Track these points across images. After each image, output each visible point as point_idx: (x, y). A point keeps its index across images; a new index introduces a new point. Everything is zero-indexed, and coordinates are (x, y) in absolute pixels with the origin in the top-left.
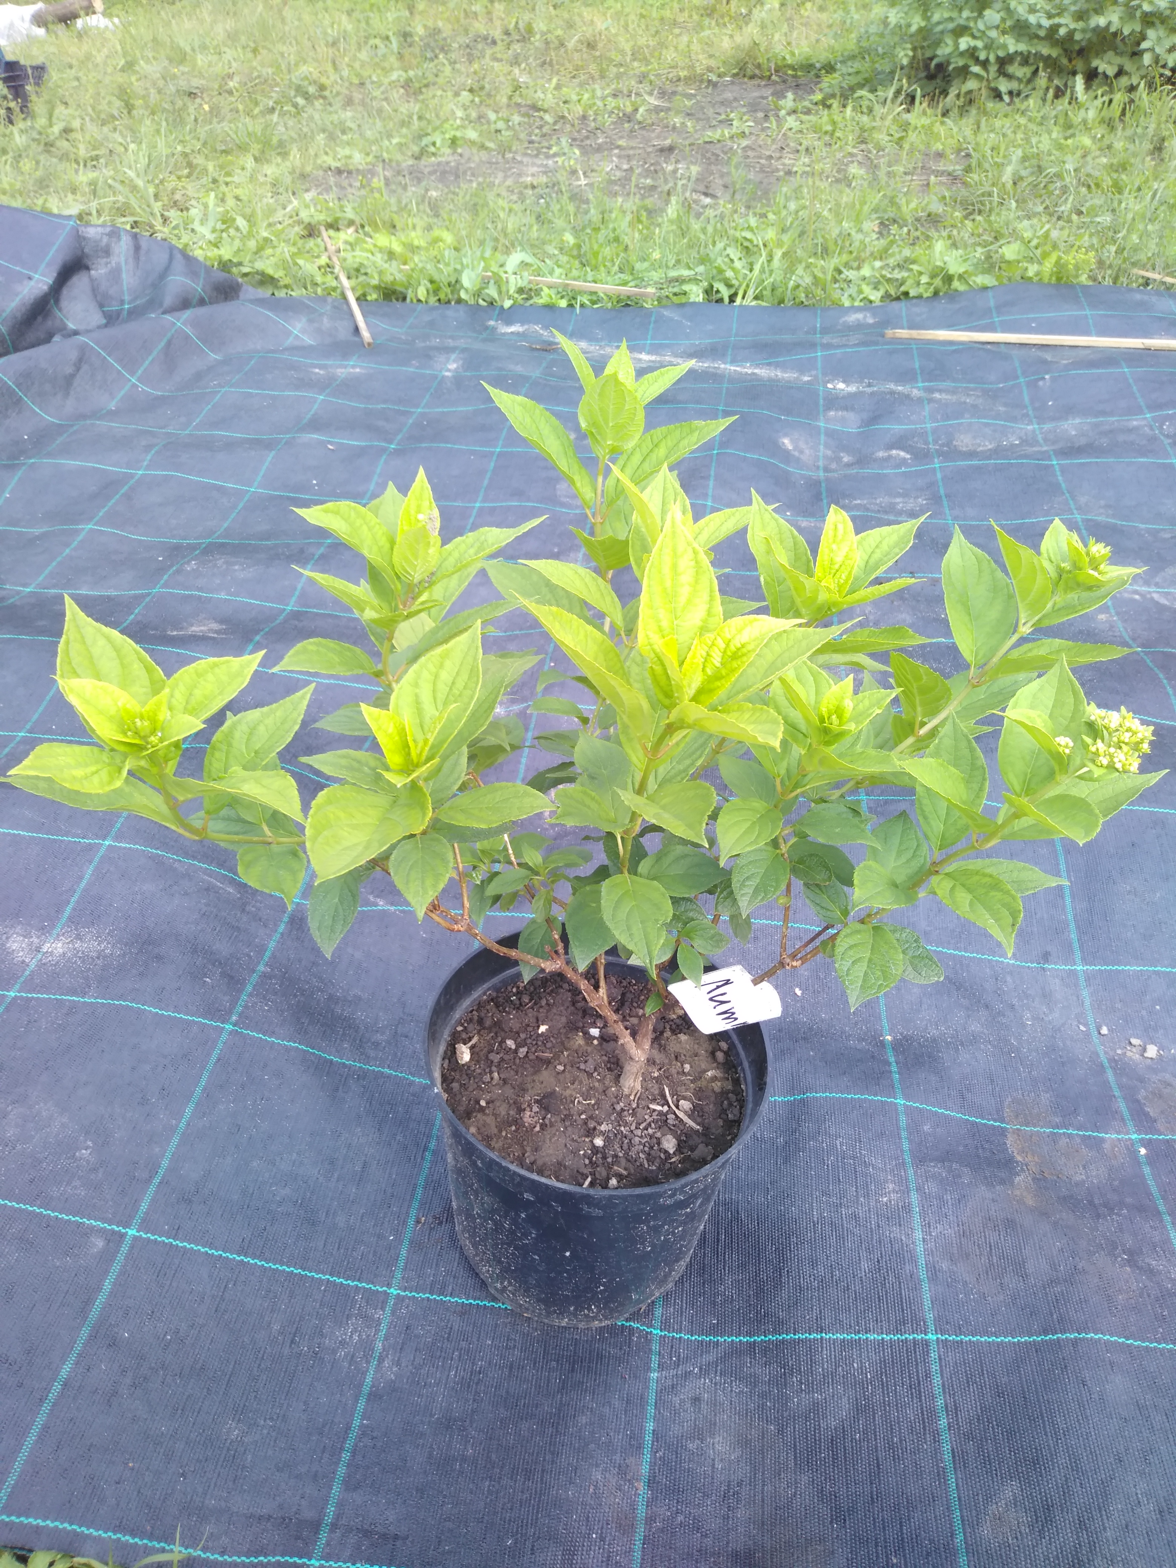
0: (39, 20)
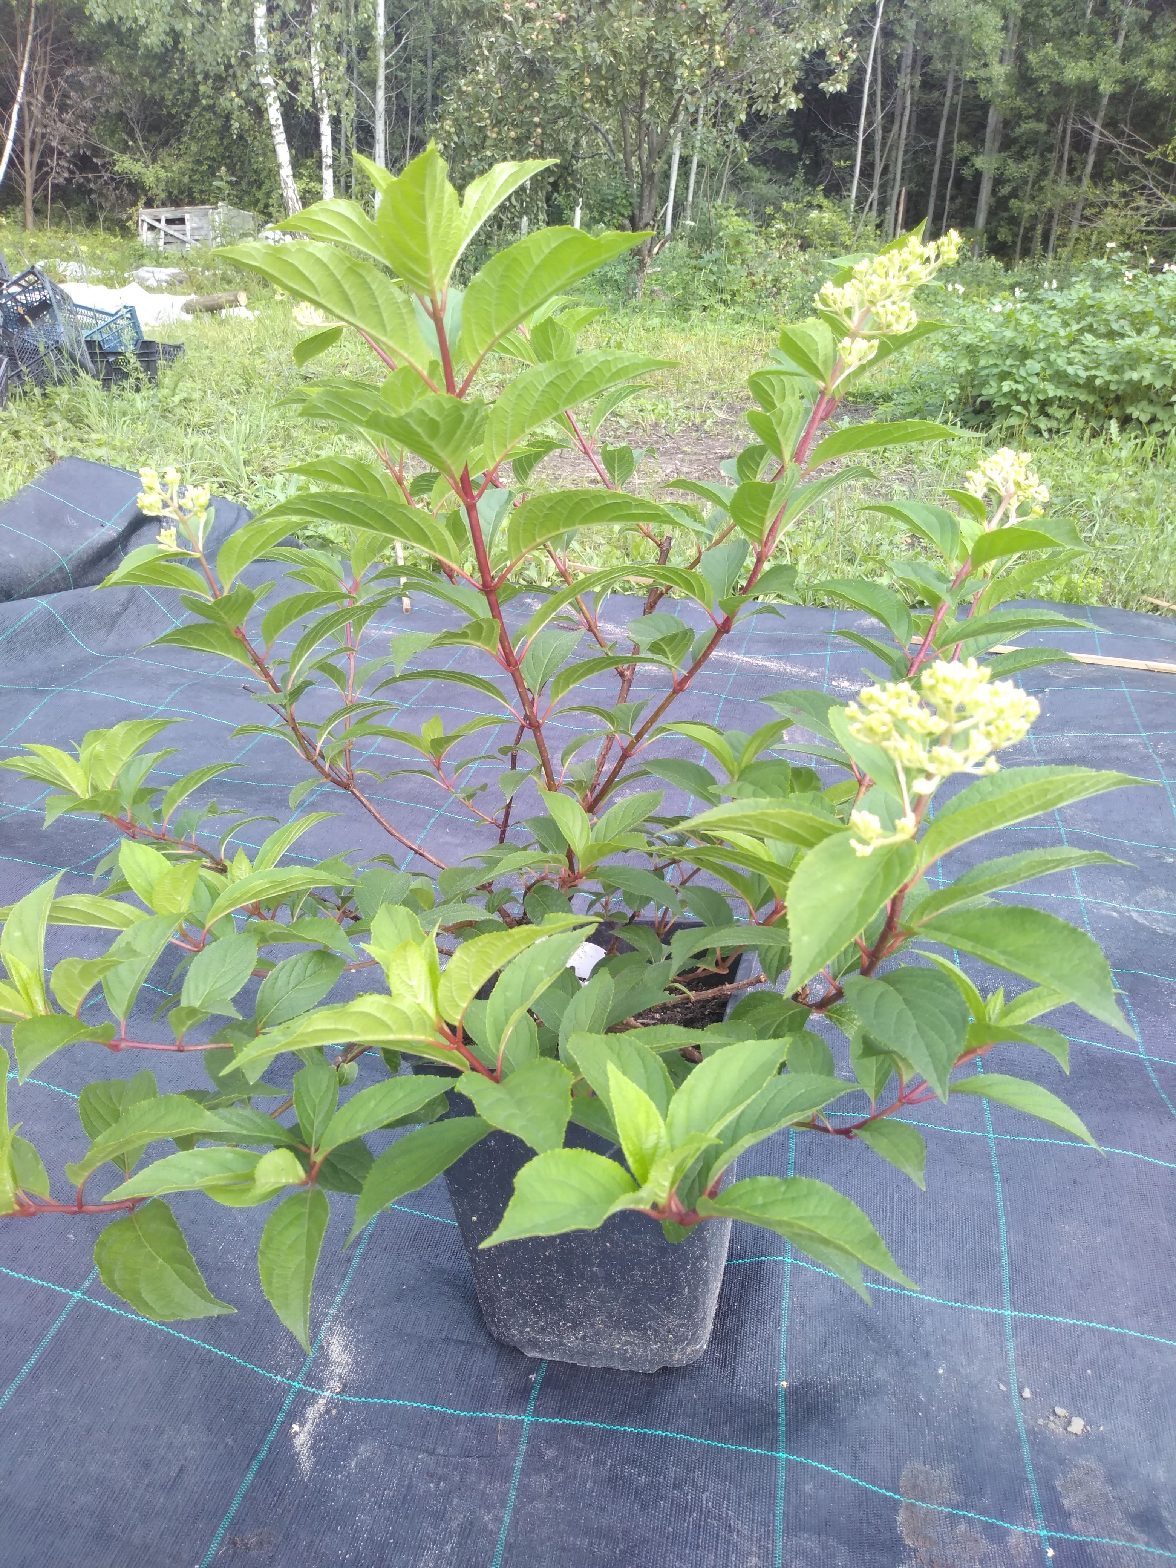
0: (188, 308)
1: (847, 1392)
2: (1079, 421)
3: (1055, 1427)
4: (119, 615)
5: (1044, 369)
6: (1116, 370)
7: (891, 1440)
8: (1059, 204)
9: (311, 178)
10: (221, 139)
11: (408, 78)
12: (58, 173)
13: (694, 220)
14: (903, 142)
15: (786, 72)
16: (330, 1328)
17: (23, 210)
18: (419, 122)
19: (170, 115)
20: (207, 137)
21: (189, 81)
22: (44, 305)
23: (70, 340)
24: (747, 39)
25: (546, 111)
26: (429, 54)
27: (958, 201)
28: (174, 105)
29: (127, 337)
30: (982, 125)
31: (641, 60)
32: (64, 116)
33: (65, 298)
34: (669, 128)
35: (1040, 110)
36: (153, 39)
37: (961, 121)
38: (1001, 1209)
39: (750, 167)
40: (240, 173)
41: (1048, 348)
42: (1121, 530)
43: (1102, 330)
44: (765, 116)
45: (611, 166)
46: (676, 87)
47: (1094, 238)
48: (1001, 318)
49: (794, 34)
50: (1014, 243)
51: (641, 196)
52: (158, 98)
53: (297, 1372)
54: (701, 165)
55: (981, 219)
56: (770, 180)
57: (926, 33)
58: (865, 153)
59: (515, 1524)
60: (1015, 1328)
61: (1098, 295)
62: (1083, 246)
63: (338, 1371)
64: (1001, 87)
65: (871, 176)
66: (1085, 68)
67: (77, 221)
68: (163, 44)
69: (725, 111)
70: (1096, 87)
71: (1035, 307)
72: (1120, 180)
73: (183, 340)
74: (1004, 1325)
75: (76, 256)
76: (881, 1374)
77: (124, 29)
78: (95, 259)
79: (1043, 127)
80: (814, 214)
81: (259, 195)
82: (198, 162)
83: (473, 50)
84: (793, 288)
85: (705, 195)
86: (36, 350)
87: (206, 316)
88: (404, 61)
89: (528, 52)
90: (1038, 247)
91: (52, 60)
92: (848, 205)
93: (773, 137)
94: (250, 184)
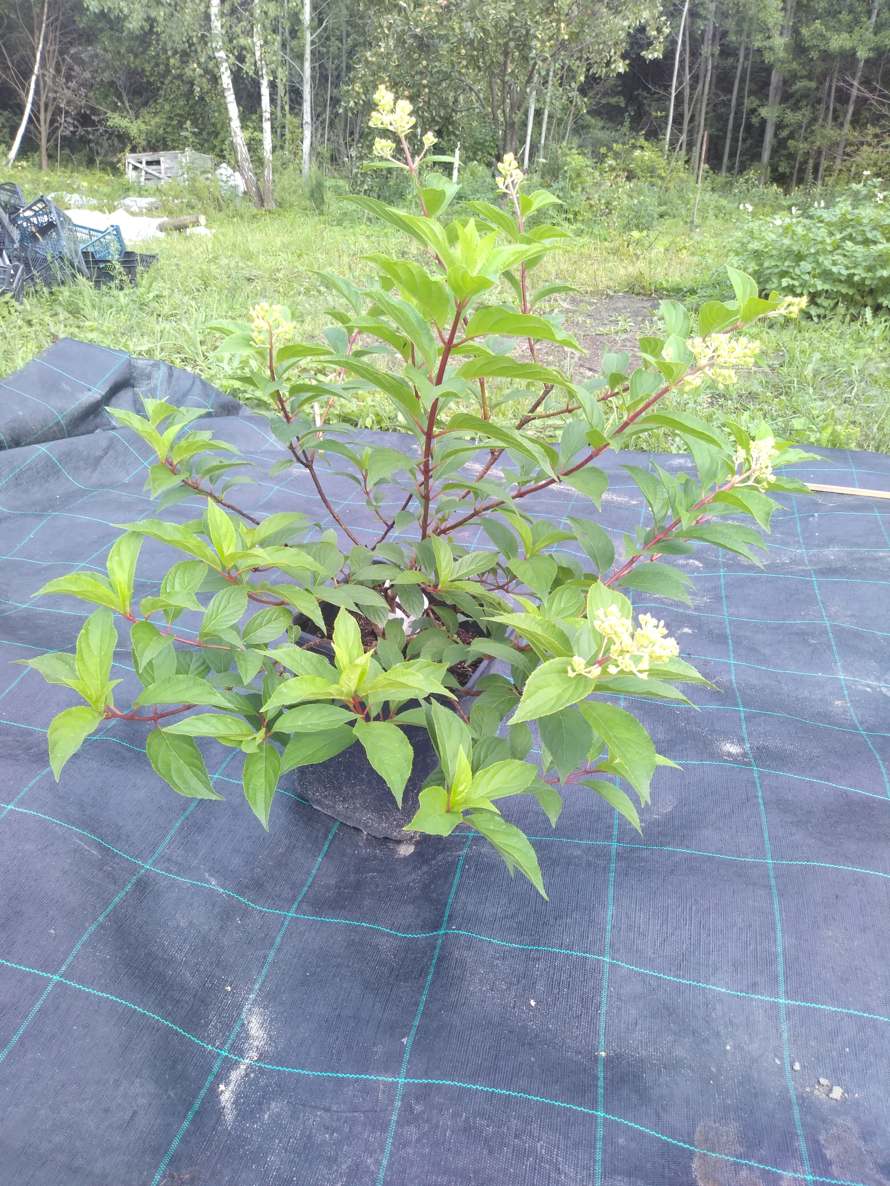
0: (162, 228)
1: (652, 1064)
2: (841, 309)
3: (819, 1093)
4: (101, 457)
5: (814, 269)
6: (870, 269)
7: (688, 1104)
8: (826, 143)
9: (255, 129)
10: (188, 101)
11: (328, 52)
12: (66, 128)
13: (546, 158)
14: (705, 97)
15: (616, 44)
16: (250, 1010)
17: (39, 156)
18: (336, 86)
19: (148, 82)
20: (176, 99)
21: (163, 57)
22: (51, 225)
23: (70, 251)
24: (586, 18)
25: (432, 75)
26: (344, 34)
27: (748, 142)
28: (152, 75)
29: (114, 249)
30: (767, 84)
31: (503, 35)
32: (70, 84)
33: (68, 220)
34: (526, 87)
35: (811, 72)
36: (134, 24)
37: (751, 81)
38: (778, 917)
39: (588, 117)
40: (202, 126)
41: (817, 253)
42: (874, 392)
43: (860, 238)
44: (600, 77)
45: (482, 117)
46: (531, 55)
47: (853, 169)
48: (781, 230)
49: (621, 15)
50: (792, 174)
51: (504, 140)
52: (140, 70)
53: (223, 1044)
54: (550, 117)
55: (766, 155)
56: (603, 128)
57: (723, 14)
58: (676, 106)
59: (390, 1166)
60: (788, 1014)
61: (856, 211)
62: (844, 176)
63: (256, 1043)
64: (782, 54)
65: (681, 124)
66: (846, 39)
67: (80, 164)
68: (142, 28)
69: (570, 73)
70: (854, 54)
71: (807, 222)
72: (873, 125)
73: (157, 251)
74: (779, 1011)
75: (77, 190)
76: (680, 1052)
77: (112, 16)
78: (92, 192)
79: (813, 85)
80: (637, 153)
81: (216, 142)
82: (171, 119)
83: (376, 30)
84: (621, 209)
85: (554, 139)
86: (45, 259)
87: (176, 234)
88: (325, 39)
89: (418, 30)
90: (810, 177)
91: (60, 42)
92: (664, 146)
93: (605, 94)
94: (209, 134)
